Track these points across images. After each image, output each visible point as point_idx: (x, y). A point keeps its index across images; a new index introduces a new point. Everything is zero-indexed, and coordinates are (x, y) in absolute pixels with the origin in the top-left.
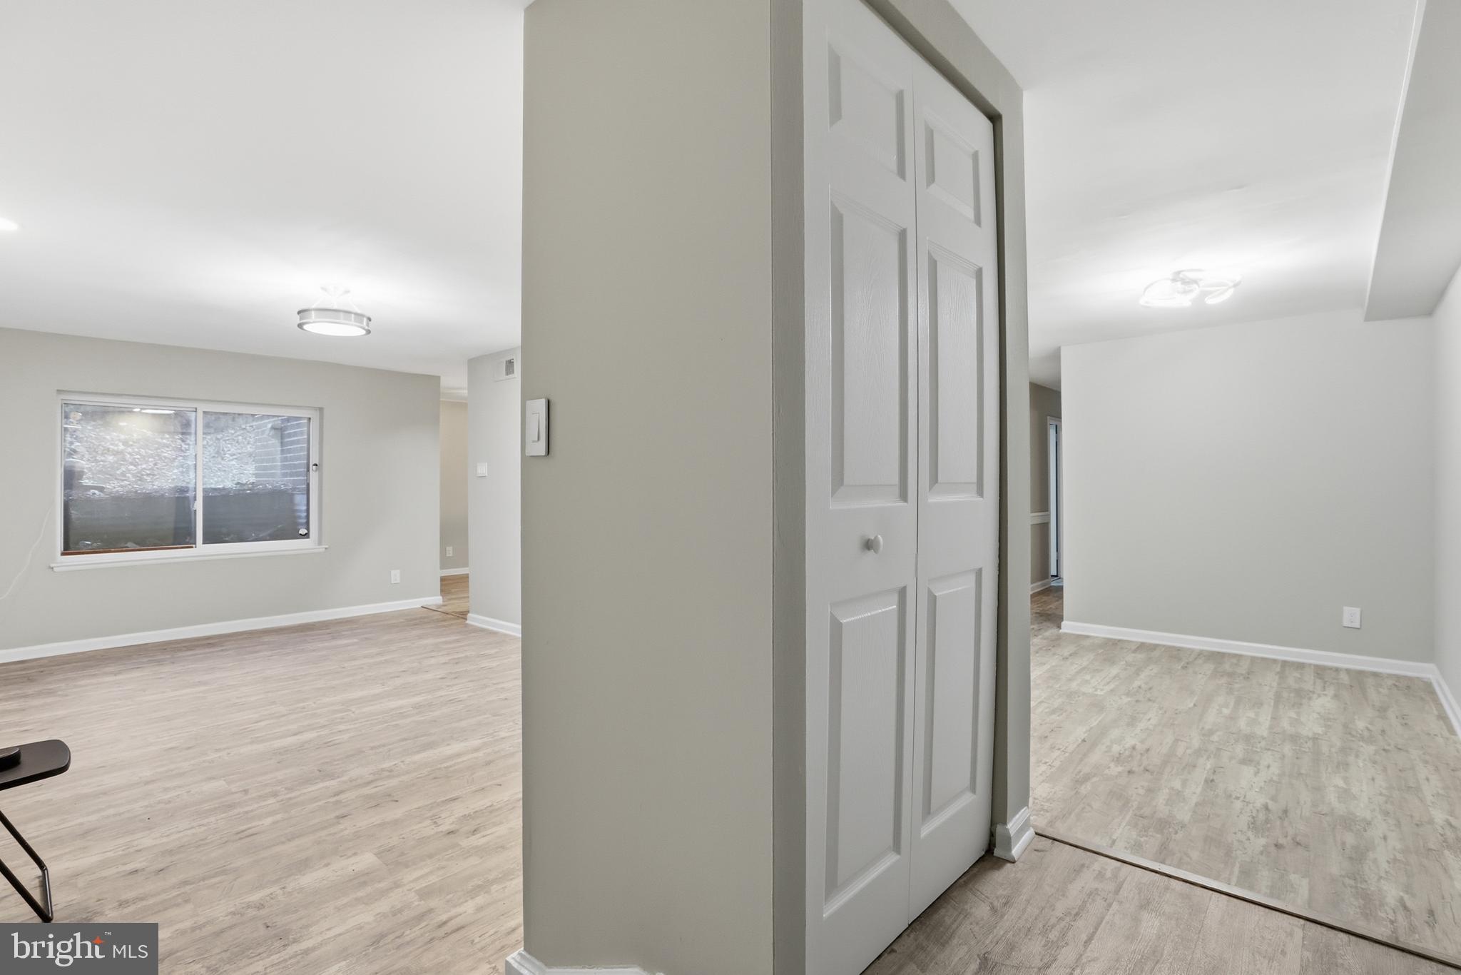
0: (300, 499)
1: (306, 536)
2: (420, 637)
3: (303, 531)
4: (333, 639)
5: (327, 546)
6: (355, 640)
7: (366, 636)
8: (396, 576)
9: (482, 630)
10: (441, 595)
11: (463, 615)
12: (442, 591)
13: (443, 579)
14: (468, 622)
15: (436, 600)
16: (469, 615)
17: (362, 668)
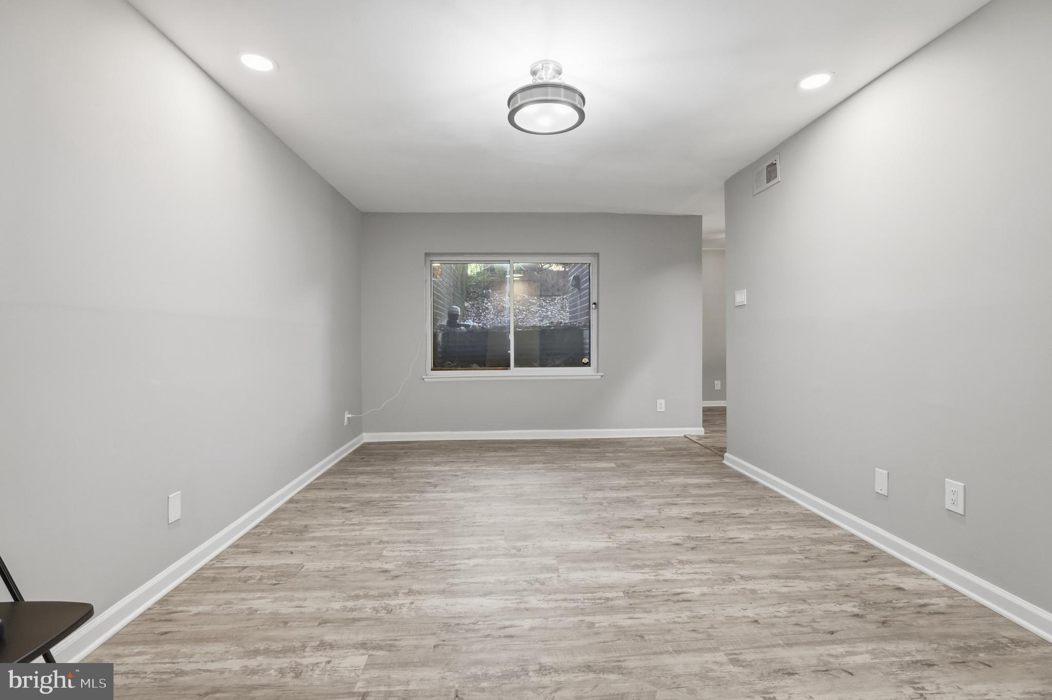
0: (586, 332)
1: (588, 364)
2: (673, 473)
3: (585, 360)
4: (597, 459)
5: (602, 374)
6: (613, 465)
7: (624, 462)
8: (661, 405)
9: (740, 476)
10: (703, 427)
11: (721, 451)
12: (704, 421)
13: (706, 410)
14: (724, 462)
15: (698, 431)
16: (726, 454)
17: (601, 504)
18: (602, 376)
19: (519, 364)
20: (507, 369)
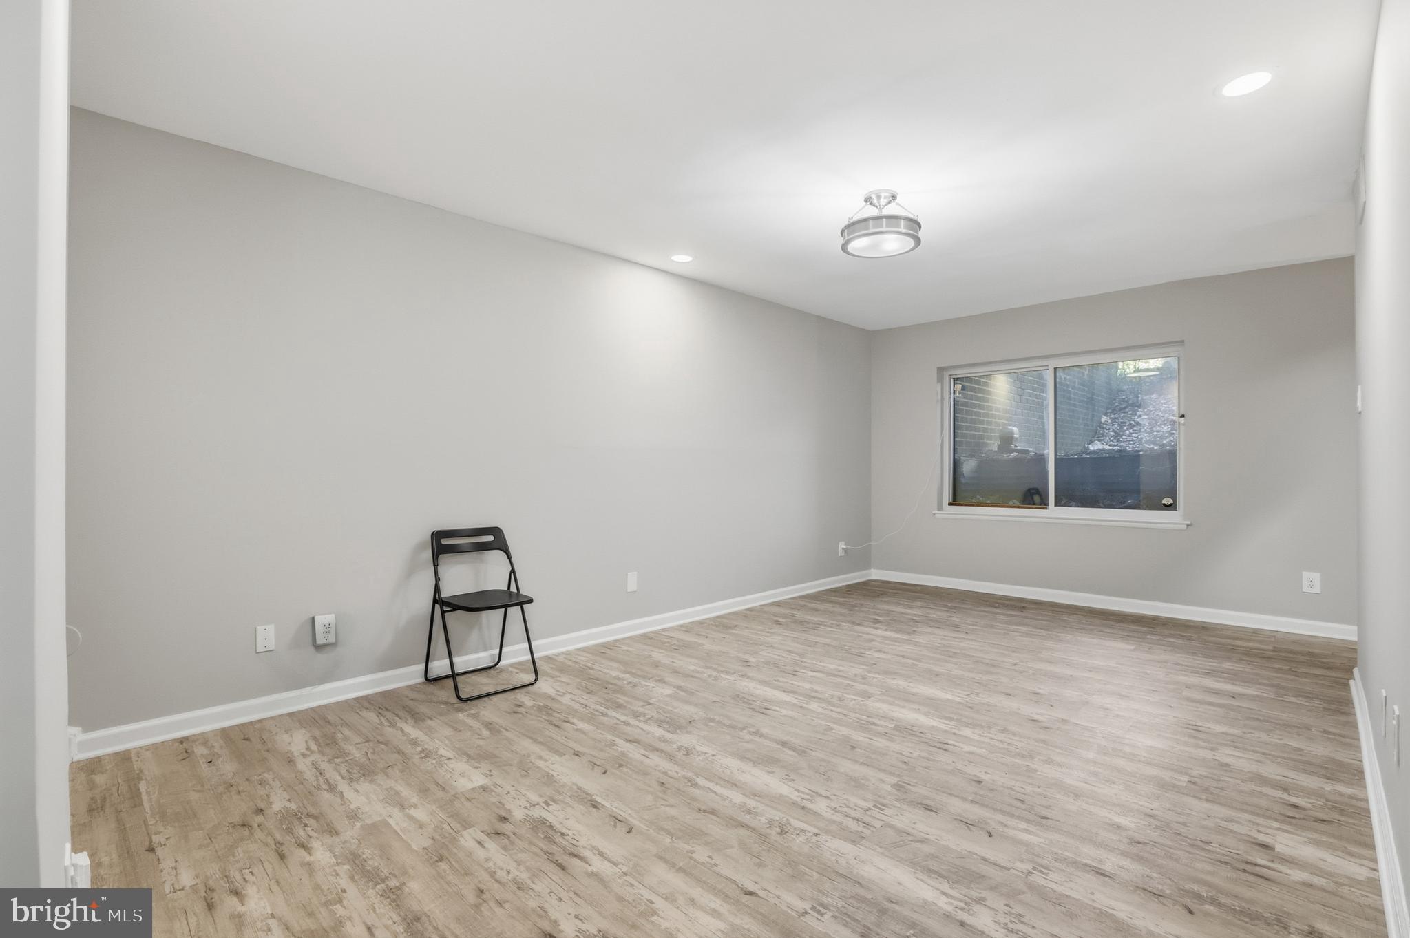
18: (1188, 526)
19: (1058, 503)
20: (1046, 508)
